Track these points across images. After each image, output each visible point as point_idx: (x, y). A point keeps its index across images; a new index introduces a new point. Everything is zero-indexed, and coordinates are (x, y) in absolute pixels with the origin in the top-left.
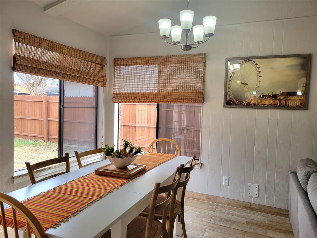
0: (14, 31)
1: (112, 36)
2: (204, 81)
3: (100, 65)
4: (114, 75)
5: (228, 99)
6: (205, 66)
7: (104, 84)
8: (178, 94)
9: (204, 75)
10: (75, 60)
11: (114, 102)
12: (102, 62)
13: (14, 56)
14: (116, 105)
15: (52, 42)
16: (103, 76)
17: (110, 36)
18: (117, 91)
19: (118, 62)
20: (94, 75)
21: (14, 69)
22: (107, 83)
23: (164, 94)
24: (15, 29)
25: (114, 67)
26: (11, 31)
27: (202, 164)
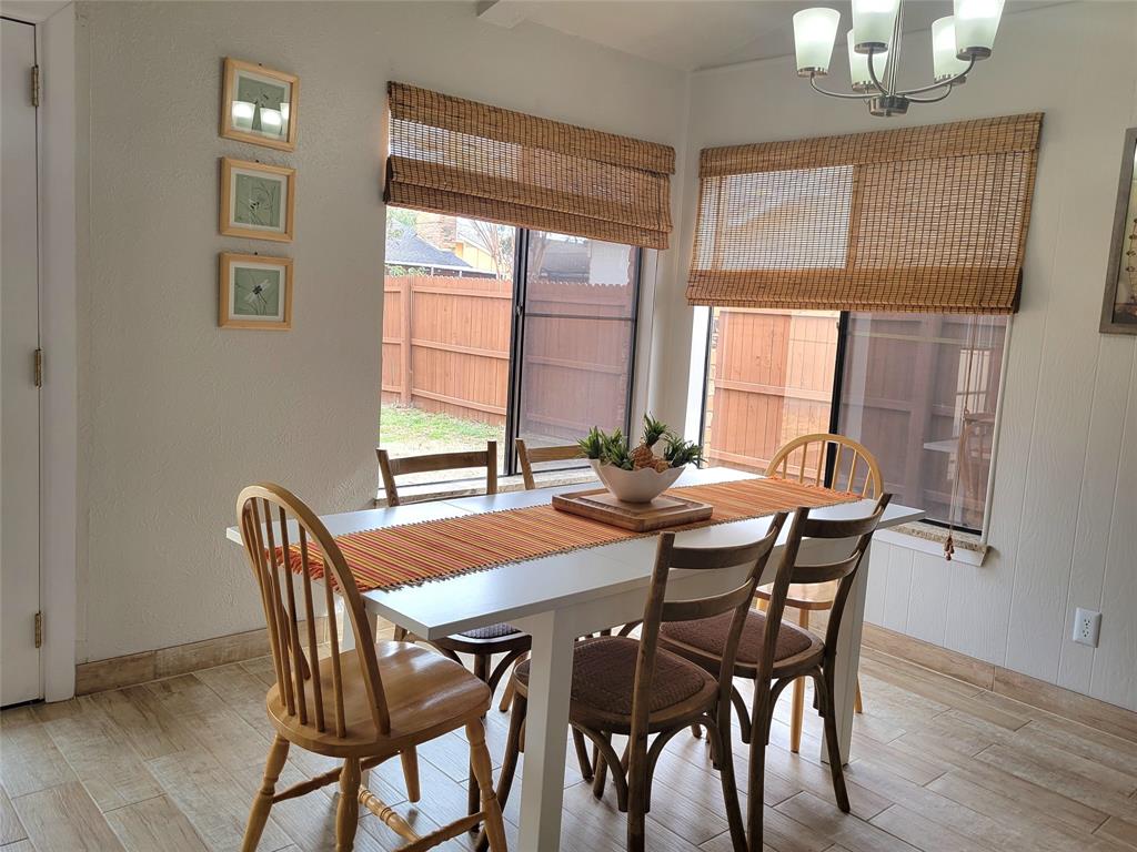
0: (392, 87)
1: (702, 68)
2: (1025, 226)
3: (653, 174)
4: (700, 209)
5: (1123, 298)
6: (1034, 164)
7: (660, 239)
8: (916, 276)
9: (1028, 203)
10: (565, 161)
11: (693, 302)
12: (657, 162)
13: (389, 159)
14: (700, 313)
15: (496, 110)
16: (661, 213)
17: (696, 70)
18: (704, 264)
19: (717, 162)
20: (626, 210)
21: (387, 197)
22: (674, 238)
23: (862, 276)
24: (393, 81)
25: (698, 181)
26: (384, 88)
27: (989, 549)
